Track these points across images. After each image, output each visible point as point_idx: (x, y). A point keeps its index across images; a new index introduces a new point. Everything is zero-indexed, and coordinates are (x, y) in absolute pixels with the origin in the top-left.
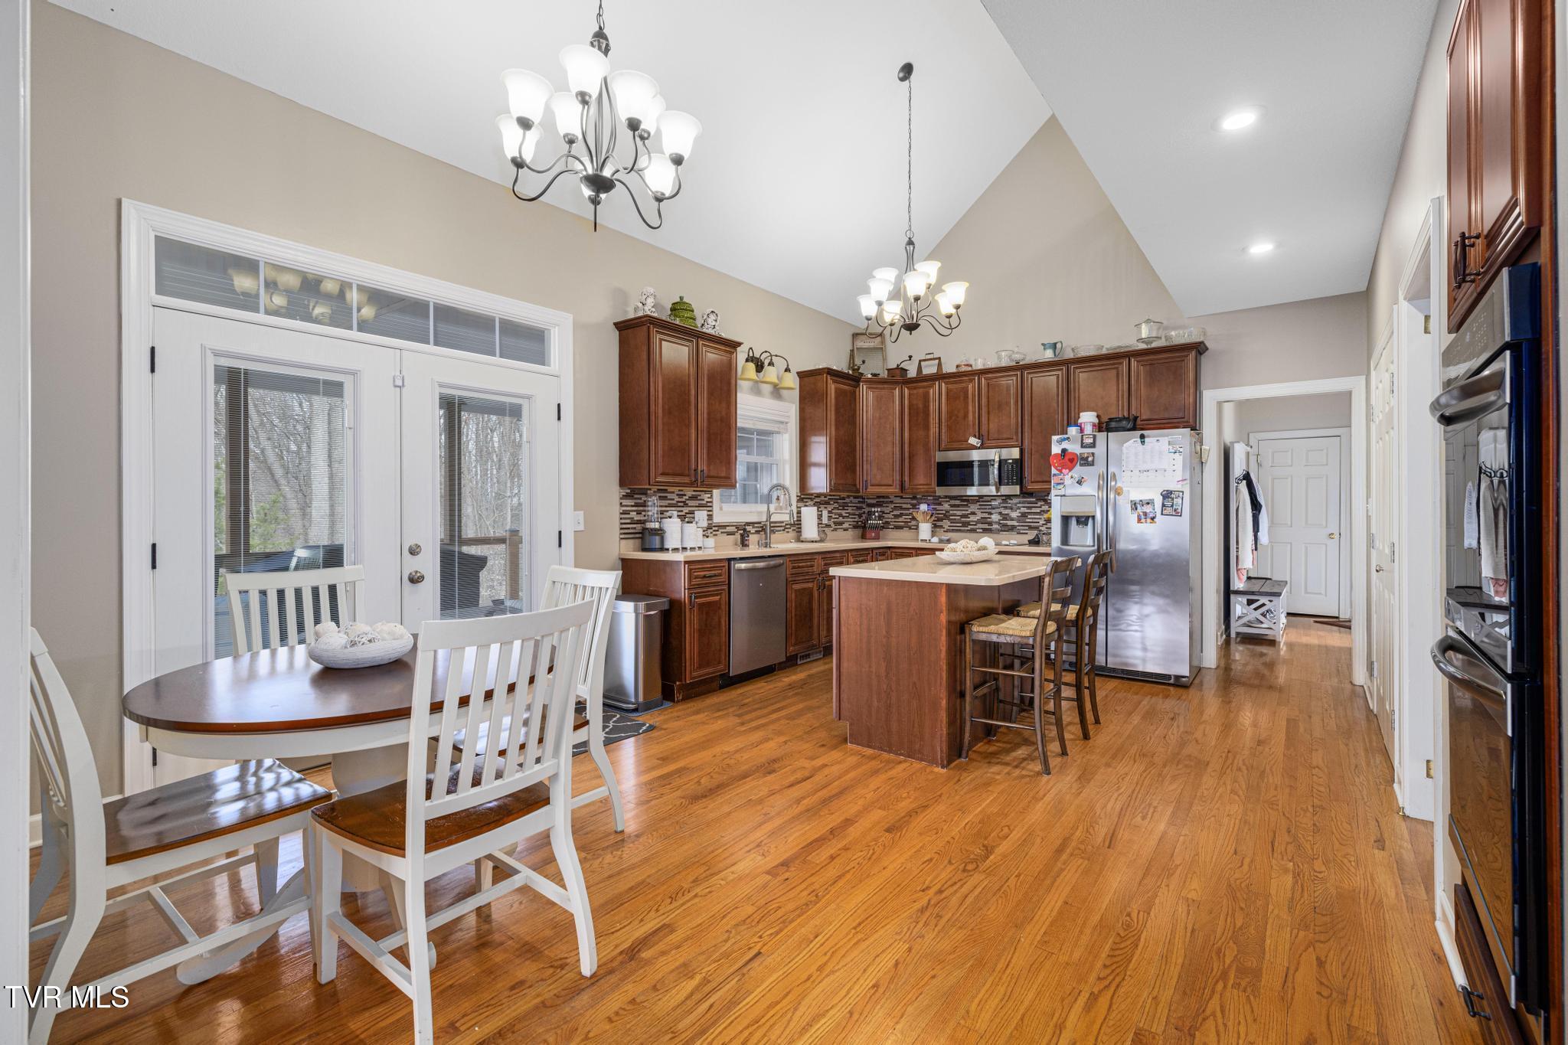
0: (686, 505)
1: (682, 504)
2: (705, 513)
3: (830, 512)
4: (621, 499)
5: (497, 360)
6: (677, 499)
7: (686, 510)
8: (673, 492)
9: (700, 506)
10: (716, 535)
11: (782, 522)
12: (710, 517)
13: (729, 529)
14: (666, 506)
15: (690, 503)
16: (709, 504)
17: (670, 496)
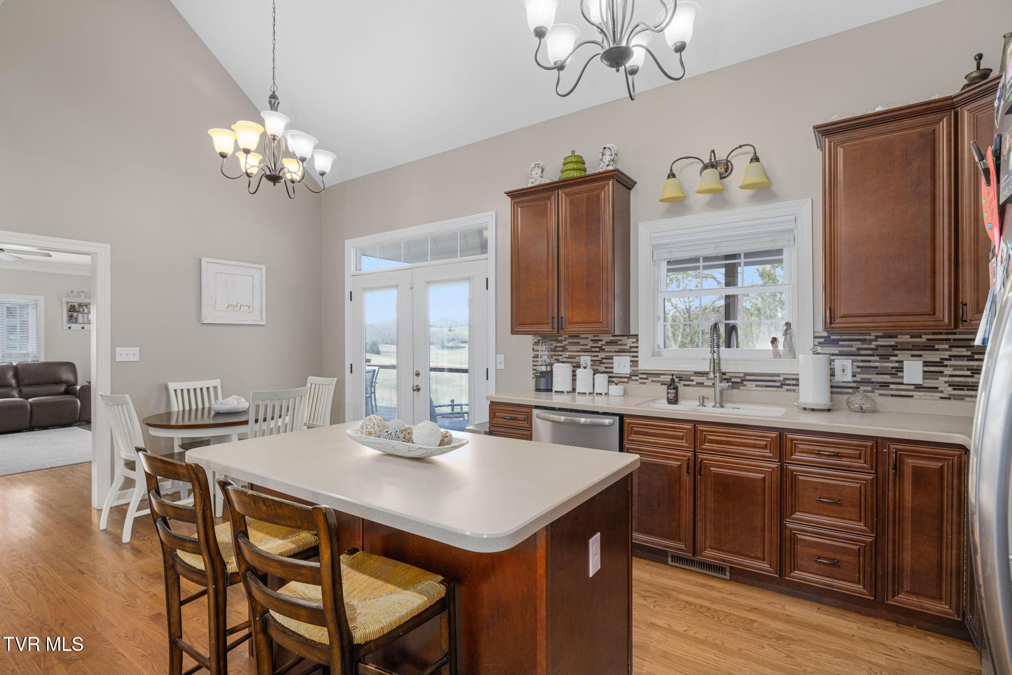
0: (601, 349)
1: (598, 349)
2: (628, 359)
3: (926, 364)
4: (533, 345)
5: (459, 259)
6: (591, 344)
7: (602, 355)
8: (587, 338)
9: (620, 351)
10: (644, 383)
11: (778, 375)
12: (634, 363)
13: (662, 378)
14: (578, 352)
15: (607, 348)
16: (633, 350)
17: (582, 342)
